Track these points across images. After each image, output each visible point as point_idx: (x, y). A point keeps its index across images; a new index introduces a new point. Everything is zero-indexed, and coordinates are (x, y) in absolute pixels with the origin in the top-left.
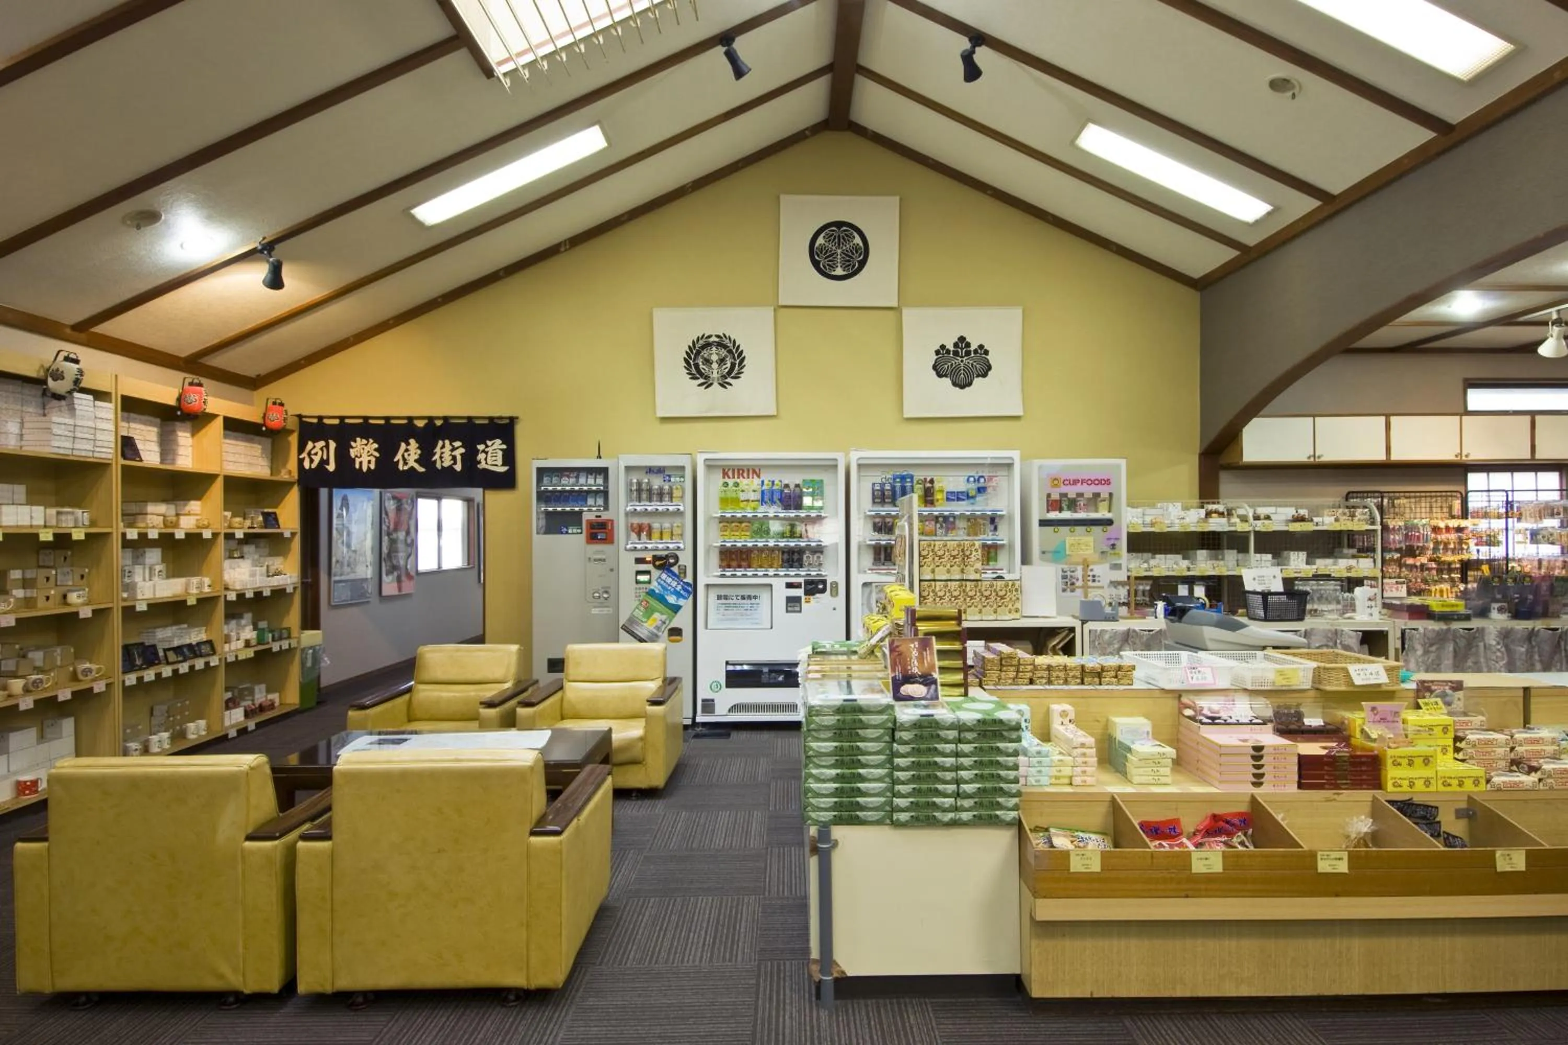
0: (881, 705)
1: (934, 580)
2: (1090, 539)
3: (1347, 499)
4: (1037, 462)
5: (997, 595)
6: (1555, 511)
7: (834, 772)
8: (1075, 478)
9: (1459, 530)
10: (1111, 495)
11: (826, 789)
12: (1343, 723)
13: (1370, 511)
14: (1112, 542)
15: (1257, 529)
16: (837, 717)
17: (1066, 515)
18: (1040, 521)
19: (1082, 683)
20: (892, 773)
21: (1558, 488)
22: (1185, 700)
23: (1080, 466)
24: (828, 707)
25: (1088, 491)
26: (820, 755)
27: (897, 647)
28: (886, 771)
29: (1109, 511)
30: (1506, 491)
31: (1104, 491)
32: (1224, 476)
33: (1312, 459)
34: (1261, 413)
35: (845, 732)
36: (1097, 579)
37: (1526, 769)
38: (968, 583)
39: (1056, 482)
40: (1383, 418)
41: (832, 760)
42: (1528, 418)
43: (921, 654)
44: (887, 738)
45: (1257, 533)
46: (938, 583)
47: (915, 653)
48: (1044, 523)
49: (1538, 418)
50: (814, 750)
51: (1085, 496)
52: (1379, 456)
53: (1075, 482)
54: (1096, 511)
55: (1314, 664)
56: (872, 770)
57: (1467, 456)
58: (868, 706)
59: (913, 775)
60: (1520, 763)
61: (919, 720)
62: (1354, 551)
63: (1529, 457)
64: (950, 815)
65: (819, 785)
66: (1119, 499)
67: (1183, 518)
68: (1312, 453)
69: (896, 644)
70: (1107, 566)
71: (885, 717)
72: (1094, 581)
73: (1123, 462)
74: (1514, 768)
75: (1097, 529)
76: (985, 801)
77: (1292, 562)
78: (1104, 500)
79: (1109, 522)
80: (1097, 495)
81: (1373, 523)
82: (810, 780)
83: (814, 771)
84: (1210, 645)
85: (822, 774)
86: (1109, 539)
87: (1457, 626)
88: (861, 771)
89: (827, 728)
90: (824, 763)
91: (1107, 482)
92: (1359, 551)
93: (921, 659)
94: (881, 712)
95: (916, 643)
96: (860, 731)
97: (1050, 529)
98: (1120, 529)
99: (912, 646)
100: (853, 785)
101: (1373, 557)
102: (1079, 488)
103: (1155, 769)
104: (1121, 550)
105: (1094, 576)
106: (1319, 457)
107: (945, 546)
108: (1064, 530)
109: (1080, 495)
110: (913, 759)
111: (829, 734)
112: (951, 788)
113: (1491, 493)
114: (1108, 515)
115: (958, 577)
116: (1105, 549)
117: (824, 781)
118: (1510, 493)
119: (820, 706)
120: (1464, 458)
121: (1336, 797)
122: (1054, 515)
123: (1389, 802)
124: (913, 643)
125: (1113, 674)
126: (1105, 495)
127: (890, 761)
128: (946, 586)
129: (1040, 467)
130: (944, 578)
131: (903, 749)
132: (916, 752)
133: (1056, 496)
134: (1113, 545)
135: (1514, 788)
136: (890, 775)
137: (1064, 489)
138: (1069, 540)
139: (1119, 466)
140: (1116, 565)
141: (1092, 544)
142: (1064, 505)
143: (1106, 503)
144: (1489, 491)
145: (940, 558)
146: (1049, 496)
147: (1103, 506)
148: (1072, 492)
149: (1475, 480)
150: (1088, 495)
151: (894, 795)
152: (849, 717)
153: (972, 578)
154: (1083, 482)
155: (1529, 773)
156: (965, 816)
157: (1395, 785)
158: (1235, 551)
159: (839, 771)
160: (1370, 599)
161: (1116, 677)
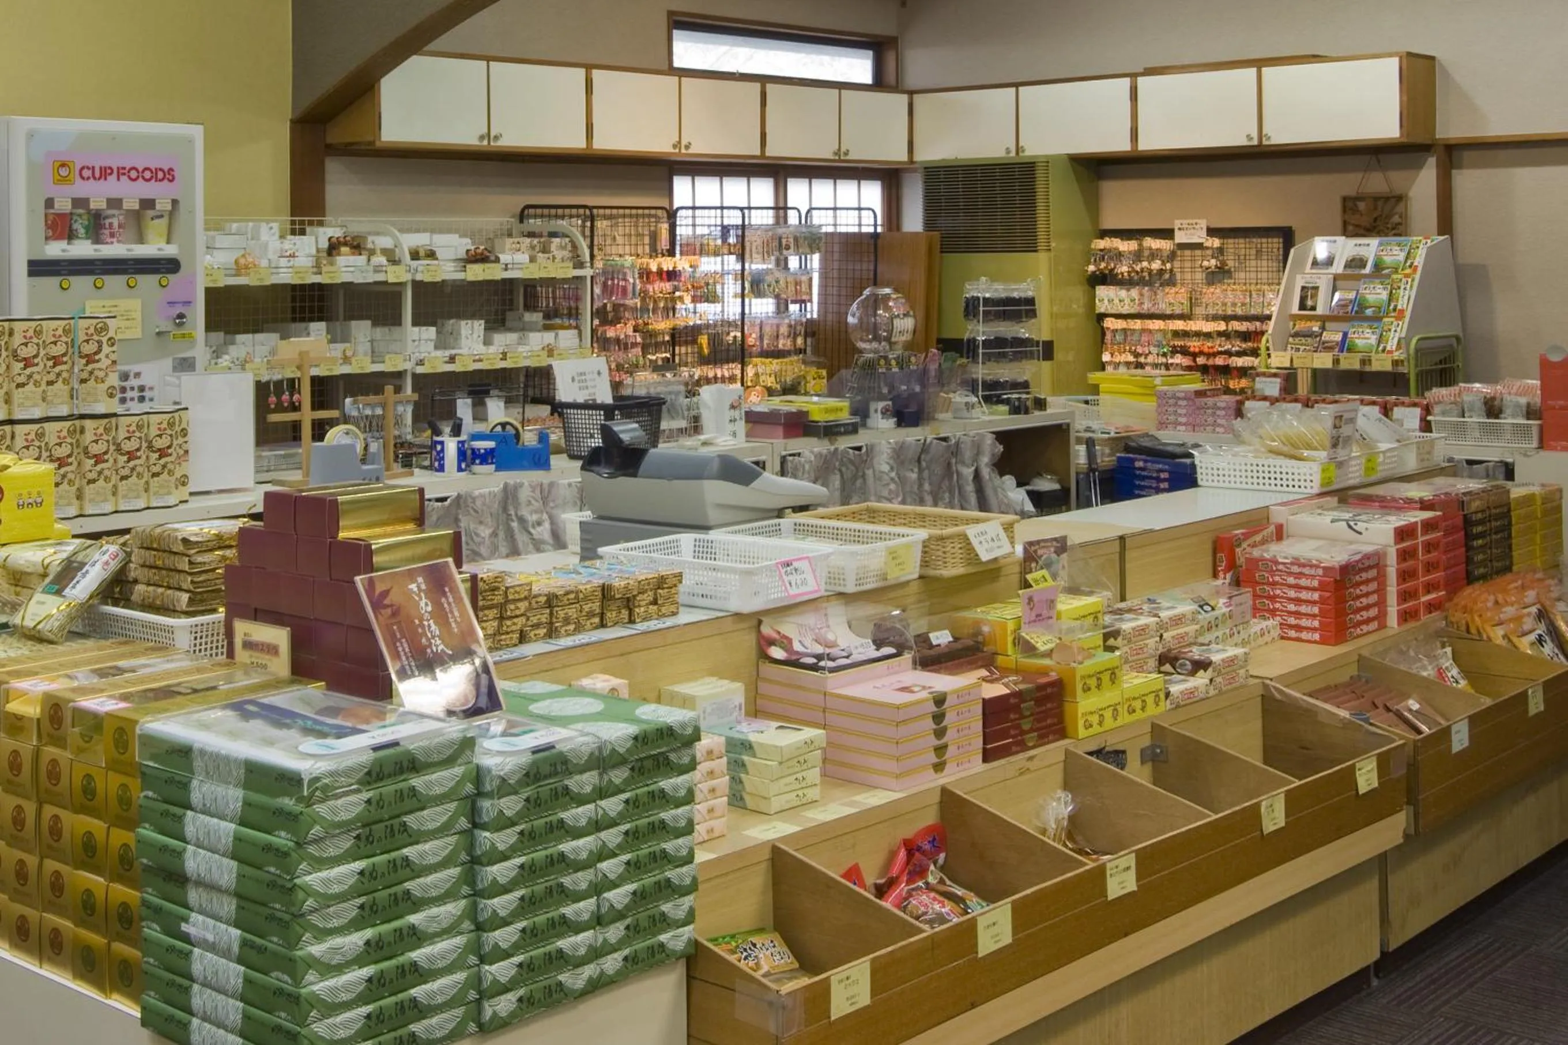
0: (452, 743)
1: (11, 422)
2: (133, 305)
3: (522, 217)
4: (24, 123)
5: (150, 447)
6: (784, 241)
7: (357, 939)
8: (104, 164)
9: (672, 275)
10: (175, 202)
11: (346, 988)
12: (978, 633)
13: (572, 241)
14: (179, 309)
15: (419, 277)
16: (366, 795)
17: (83, 249)
18: (32, 263)
19: (603, 625)
20: (474, 906)
21: (771, 204)
22: (766, 630)
23: (114, 137)
24: (348, 772)
25: (131, 193)
26: (328, 900)
27: (385, 594)
28: (463, 903)
29: (168, 242)
30: (742, 209)
31: (161, 193)
32: (334, 169)
33: (485, 143)
34: (432, 46)
35: (379, 829)
36: (147, 394)
37: (1189, 666)
38: (88, 424)
39: (64, 172)
40: (581, 72)
41: (350, 909)
42: (757, 86)
43: (438, 605)
44: (463, 823)
45: (417, 285)
46: (19, 429)
47: (425, 606)
48: (38, 268)
49: (770, 87)
50: (316, 894)
51: (125, 206)
52: (573, 141)
53: (105, 173)
54: (141, 240)
55: (922, 534)
56: (434, 911)
57: (687, 147)
58: (427, 751)
59: (522, 899)
60: (1176, 659)
61: (534, 763)
62: (537, 317)
63: (758, 153)
64: (589, 971)
65: (331, 983)
66: (192, 212)
67: (293, 256)
68: (486, 130)
69: (379, 588)
70: (168, 363)
71: (458, 770)
72: (142, 399)
73: (197, 132)
74: (1168, 667)
75: (148, 282)
76: (643, 917)
77: (464, 342)
78: (162, 216)
79: (171, 266)
80: (148, 204)
81: (580, 265)
82: (311, 976)
83: (316, 950)
84: (713, 516)
85: (335, 950)
86: (171, 303)
87: (844, 443)
88: (414, 919)
89: (345, 826)
90: (335, 923)
91: (168, 175)
92: (547, 316)
93: (441, 615)
94: (449, 761)
95: (420, 580)
96: (408, 819)
97: (53, 282)
98: (192, 283)
99: (413, 587)
100: (401, 959)
101: (577, 327)
102: (113, 187)
103: (799, 776)
104: (195, 328)
105: (142, 389)
106: (496, 138)
107: (38, 333)
108: (81, 283)
109: (115, 203)
110: (522, 860)
111: (346, 843)
112: (586, 907)
113: (698, 212)
114: (170, 251)
115: (64, 411)
116: (166, 325)
117: (339, 969)
118: (746, 211)
119: (332, 774)
120: (683, 151)
121: (1029, 765)
122: (56, 250)
123: (1091, 754)
124: (413, 580)
125: (649, 596)
126: (163, 205)
127: (470, 877)
128: (40, 436)
129: (31, 135)
130: (37, 414)
131: (504, 839)
132: (529, 839)
133: (64, 205)
134: (181, 316)
135: (1191, 698)
136: (472, 914)
137: (82, 189)
138: (94, 306)
139: (190, 141)
140: (185, 359)
141: (138, 315)
142: (79, 227)
143: (163, 222)
144: (722, 208)
145: (28, 363)
146: (49, 203)
147: (156, 228)
148: (98, 194)
149: (682, 189)
150: (131, 204)
151: (483, 960)
152: (389, 788)
153: (100, 409)
154: (121, 172)
155: (1193, 673)
156: (612, 963)
157: (1088, 726)
158: (369, 323)
159: (368, 933)
160: (733, 407)
161: (655, 602)
